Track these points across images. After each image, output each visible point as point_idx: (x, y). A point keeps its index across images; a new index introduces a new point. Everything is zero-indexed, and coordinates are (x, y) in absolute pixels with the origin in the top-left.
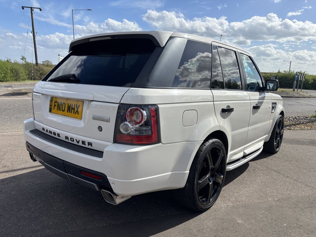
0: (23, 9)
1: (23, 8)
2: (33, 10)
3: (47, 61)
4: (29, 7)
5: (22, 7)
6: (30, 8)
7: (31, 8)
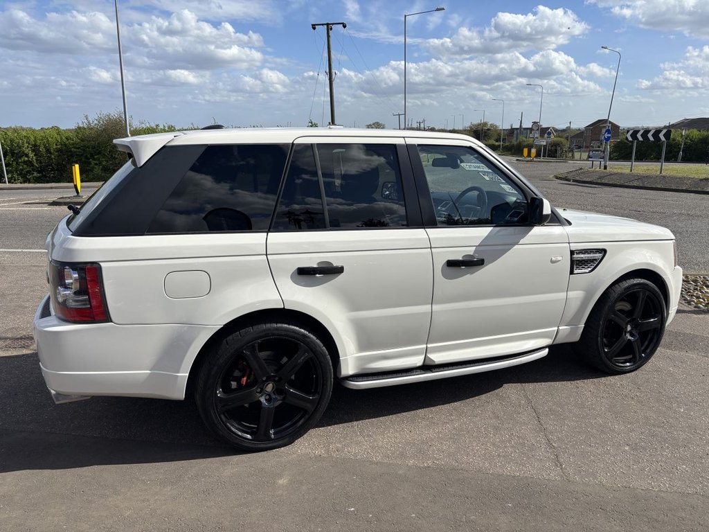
0: (314, 29)
1: (314, 27)
2: (331, 29)
3: (378, 123)
4: (323, 25)
5: (313, 25)
6: (325, 26)
7: (328, 24)
